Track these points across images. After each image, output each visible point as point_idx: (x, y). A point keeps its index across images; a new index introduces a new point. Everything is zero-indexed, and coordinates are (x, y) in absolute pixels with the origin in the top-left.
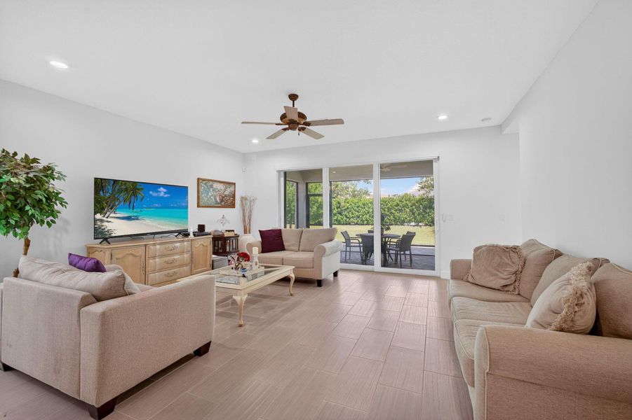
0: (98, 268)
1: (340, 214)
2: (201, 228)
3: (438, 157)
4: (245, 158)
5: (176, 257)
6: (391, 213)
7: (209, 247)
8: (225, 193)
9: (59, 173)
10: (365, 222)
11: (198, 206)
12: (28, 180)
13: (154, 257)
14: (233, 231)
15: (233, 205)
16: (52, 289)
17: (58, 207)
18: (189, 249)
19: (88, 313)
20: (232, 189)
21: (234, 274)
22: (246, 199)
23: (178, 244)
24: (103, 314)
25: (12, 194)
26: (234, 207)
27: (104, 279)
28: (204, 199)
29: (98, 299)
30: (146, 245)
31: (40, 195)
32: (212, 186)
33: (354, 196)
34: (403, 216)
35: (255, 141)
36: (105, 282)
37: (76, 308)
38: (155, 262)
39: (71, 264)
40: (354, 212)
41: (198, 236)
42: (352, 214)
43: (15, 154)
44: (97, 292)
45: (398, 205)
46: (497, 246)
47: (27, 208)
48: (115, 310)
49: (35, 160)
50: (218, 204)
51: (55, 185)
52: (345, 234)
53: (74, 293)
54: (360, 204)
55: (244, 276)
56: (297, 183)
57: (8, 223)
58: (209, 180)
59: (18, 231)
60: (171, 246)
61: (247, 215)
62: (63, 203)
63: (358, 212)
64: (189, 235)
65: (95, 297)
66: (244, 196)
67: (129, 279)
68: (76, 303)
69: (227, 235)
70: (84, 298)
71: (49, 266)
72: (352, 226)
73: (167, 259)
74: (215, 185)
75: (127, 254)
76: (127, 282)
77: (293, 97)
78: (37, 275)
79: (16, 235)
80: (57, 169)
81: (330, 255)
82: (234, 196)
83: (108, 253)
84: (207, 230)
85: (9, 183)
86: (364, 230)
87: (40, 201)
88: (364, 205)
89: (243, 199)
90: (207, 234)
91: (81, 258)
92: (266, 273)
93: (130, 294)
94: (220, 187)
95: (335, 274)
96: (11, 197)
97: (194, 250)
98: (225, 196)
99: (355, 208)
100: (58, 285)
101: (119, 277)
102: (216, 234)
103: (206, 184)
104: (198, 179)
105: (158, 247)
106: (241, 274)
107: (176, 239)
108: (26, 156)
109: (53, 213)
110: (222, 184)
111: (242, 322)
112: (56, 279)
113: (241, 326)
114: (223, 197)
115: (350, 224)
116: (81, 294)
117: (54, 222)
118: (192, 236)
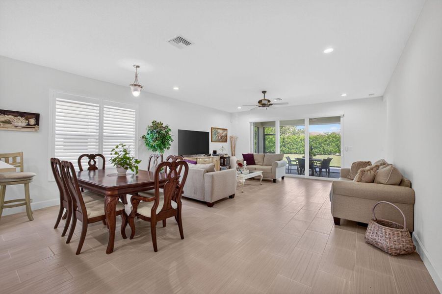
1: (284, 146)
2: (215, 152)
3: (344, 115)
4: (231, 115)
6: (321, 146)
7: (219, 161)
8: (223, 135)
10: (302, 152)
11: (212, 141)
14: (227, 154)
15: (226, 141)
18: (213, 161)
19: (206, 175)
20: (226, 132)
22: (233, 138)
23: (208, 159)
28: (214, 138)
30: (196, 159)
32: (217, 131)
33: (294, 134)
34: (331, 148)
35: (240, 108)
36: (209, 167)
40: (294, 145)
41: (214, 156)
42: (293, 146)
45: (326, 141)
46: (363, 162)
50: (220, 140)
52: (288, 158)
54: (299, 140)
55: (242, 173)
56: (258, 128)
58: (216, 128)
61: (233, 146)
63: (297, 145)
64: (210, 155)
65: (207, 171)
68: (203, 173)
69: (225, 156)
72: (293, 155)
77: (264, 92)
81: (280, 167)
82: (227, 136)
84: (217, 153)
86: (300, 156)
88: (301, 140)
89: (231, 137)
90: (217, 155)
92: (250, 173)
94: (220, 131)
95: (283, 178)
99: (295, 142)
102: (221, 155)
103: (214, 130)
104: (212, 128)
105: (201, 160)
106: (240, 172)
107: (204, 157)
109: (169, 144)
113: (242, 192)
114: (222, 137)
115: (291, 153)
117: (169, 148)
118: (212, 156)
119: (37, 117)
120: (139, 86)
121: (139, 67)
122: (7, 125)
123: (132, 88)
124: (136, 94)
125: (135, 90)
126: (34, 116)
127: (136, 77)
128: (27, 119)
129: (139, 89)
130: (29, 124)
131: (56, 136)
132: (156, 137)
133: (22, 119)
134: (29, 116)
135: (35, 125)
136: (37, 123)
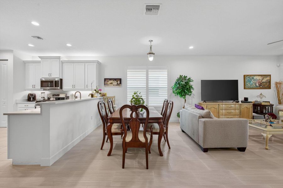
0: (203, 109)
2: (246, 99)
5: (233, 111)
7: (251, 109)
8: (263, 81)
9: (192, 80)
11: (245, 88)
12: (185, 83)
13: (222, 110)
14: (269, 102)
15: (269, 87)
16: (192, 112)
17: (192, 90)
18: (239, 108)
19: (201, 121)
20: (268, 78)
21: (264, 123)
22: (280, 83)
23: (233, 106)
24: (204, 121)
25: (182, 87)
26: (270, 89)
27: (204, 112)
28: (248, 84)
29: (203, 117)
30: (219, 104)
31: (188, 87)
32: (253, 78)
36: (205, 113)
37: (198, 119)
38: (223, 112)
39: (196, 107)
41: (243, 103)
43: (182, 76)
44: (203, 115)
47: (185, 90)
48: (207, 121)
49: (186, 77)
50: (258, 87)
51: (191, 83)
53: (197, 114)
55: (271, 125)
57: (182, 94)
58: (251, 75)
59: (184, 97)
60: (230, 106)
62: (193, 89)
64: (239, 102)
65: (202, 117)
66: (278, 81)
67: (211, 113)
68: (198, 117)
70: (199, 116)
71: (191, 107)
73: (228, 111)
74: (255, 78)
75: (212, 107)
76: (211, 114)
78: (188, 109)
79: (183, 98)
80: (191, 79)
82: (270, 82)
83: (206, 105)
84: (249, 100)
85: (182, 84)
87: (188, 88)
90: (249, 102)
91: (198, 106)
93: (212, 118)
94: (258, 78)
96: (182, 88)
97: (241, 109)
98: (263, 82)
100: (193, 112)
101: (209, 112)
102: (256, 103)
103: (249, 77)
104: (244, 75)
105: (224, 106)
106: (269, 124)
108: (185, 76)
109: (191, 92)
110: (260, 77)
111: (268, 148)
112: (193, 110)
113: (267, 149)
114: (261, 84)
116: (199, 115)
117: (191, 94)
118: (240, 103)
119: (120, 80)
120: (152, 53)
121: (152, 41)
122: (111, 84)
123: (149, 55)
124: (151, 59)
125: (150, 56)
126: (119, 80)
127: (151, 48)
128: (117, 81)
129: (153, 55)
130: (118, 84)
131: (128, 88)
132: (178, 87)
133: (115, 81)
134: (118, 80)
135: (120, 84)
136: (121, 83)
